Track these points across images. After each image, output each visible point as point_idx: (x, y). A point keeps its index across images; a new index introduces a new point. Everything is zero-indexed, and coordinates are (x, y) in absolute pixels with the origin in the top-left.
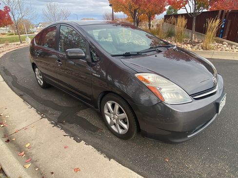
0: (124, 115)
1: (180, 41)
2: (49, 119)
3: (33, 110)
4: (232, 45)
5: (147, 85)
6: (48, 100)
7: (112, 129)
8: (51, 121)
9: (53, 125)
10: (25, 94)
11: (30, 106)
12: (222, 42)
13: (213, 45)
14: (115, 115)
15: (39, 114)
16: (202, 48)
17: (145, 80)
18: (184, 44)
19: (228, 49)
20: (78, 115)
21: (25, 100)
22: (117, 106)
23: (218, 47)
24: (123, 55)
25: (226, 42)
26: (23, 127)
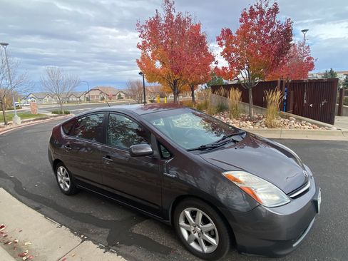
0: (211, 226)
1: (237, 117)
2: (95, 242)
3: (65, 231)
4: (301, 120)
5: (239, 185)
6: (83, 214)
7: (191, 247)
8: (98, 244)
9: (104, 250)
10: (43, 207)
11: (57, 224)
12: (288, 117)
13: (278, 122)
14: (197, 227)
15: (76, 235)
16: (267, 126)
17: (235, 179)
18: (242, 120)
19: (297, 125)
20: (134, 231)
21: (46, 216)
22: (200, 214)
23: (285, 123)
24: (199, 149)
25: (293, 117)
26: (58, 257)
